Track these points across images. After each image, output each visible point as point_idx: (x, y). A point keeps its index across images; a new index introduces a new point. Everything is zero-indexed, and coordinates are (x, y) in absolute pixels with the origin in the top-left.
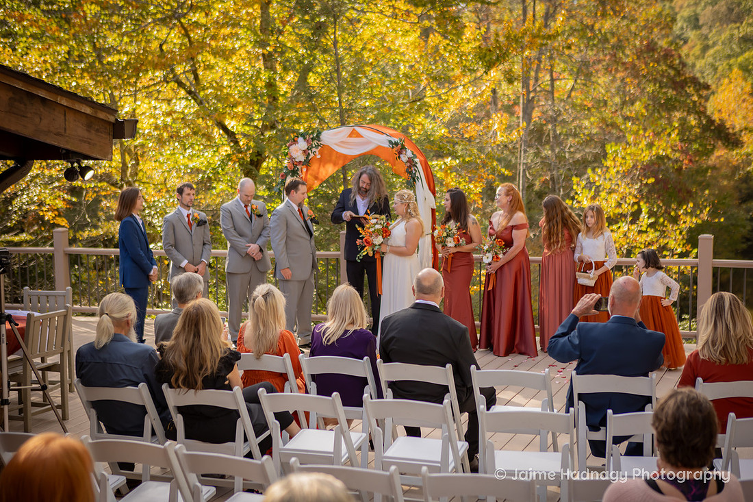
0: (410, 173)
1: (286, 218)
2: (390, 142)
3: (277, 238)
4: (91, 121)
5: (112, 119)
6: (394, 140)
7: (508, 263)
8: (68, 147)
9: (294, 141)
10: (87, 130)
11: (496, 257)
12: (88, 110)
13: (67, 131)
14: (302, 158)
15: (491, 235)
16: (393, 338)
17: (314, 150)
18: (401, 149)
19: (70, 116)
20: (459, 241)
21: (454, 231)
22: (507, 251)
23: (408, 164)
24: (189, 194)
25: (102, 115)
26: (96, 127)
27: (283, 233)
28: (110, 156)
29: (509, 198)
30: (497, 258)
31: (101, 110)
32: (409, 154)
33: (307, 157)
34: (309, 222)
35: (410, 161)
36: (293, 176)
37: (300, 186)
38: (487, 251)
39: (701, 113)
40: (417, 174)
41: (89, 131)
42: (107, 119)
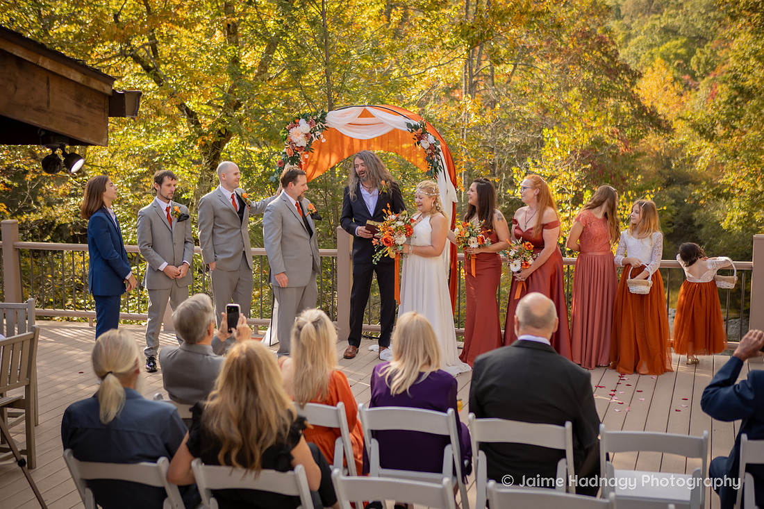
0: (432, 162)
1: (281, 214)
2: (409, 125)
3: (271, 237)
4: (82, 93)
5: (108, 90)
6: (413, 123)
7: (540, 268)
8: (53, 127)
9: (295, 123)
10: (77, 105)
11: (525, 264)
12: (78, 77)
13: (51, 106)
14: (304, 143)
15: (518, 237)
16: (492, 387)
17: (318, 133)
18: (422, 133)
19: (55, 85)
20: (483, 241)
21: (478, 228)
22: (537, 256)
23: (430, 152)
24: (169, 185)
25: (95, 85)
26: (88, 101)
27: (277, 232)
28: (105, 140)
29: (536, 192)
30: (527, 265)
31: (95, 78)
32: (431, 139)
33: (310, 142)
34: (309, 218)
35: (432, 147)
36: (292, 164)
37: (299, 176)
38: (514, 257)
39: (633, 99)
40: (440, 163)
41: (80, 107)
42: (101, 90)
